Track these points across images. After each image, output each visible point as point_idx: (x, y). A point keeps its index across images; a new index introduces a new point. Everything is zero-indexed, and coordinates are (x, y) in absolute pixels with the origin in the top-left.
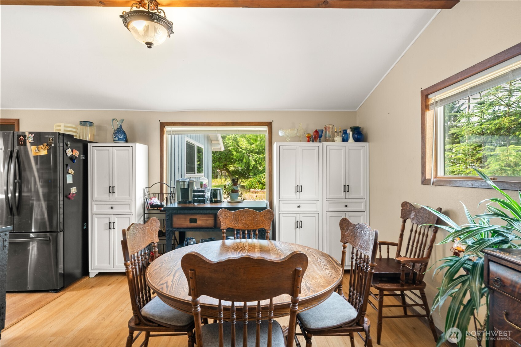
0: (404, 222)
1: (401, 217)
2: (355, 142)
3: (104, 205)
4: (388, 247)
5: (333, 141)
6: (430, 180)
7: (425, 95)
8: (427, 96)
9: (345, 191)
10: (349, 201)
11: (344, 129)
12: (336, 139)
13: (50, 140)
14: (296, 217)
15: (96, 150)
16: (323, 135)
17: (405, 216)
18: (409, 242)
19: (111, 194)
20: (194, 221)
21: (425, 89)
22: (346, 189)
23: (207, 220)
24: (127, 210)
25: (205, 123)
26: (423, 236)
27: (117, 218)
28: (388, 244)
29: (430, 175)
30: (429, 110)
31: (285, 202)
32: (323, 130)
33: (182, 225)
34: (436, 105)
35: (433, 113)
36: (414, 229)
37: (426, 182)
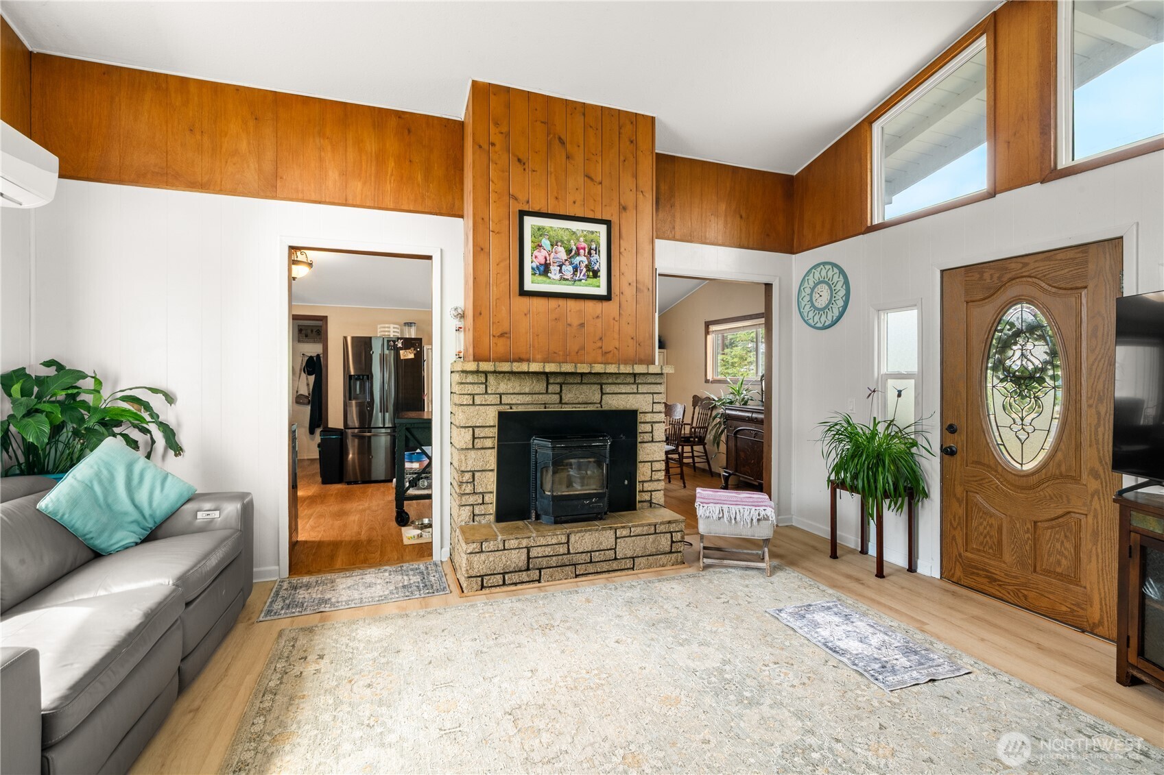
0: (694, 408)
1: (692, 406)
4: (688, 426)
6: (710, 380)
7: (708, 324)
8: (708, 326)
13: (416, 345)
17: (694, 405)
18: (698, 421)
21: (707, 322)
26: (701, 414)
28: (688, 424)
29: (710, 377)
30: (709, 334)
34: (712, 332)
35: (711, 336)
36: (701, 412)
37: (707, 381)
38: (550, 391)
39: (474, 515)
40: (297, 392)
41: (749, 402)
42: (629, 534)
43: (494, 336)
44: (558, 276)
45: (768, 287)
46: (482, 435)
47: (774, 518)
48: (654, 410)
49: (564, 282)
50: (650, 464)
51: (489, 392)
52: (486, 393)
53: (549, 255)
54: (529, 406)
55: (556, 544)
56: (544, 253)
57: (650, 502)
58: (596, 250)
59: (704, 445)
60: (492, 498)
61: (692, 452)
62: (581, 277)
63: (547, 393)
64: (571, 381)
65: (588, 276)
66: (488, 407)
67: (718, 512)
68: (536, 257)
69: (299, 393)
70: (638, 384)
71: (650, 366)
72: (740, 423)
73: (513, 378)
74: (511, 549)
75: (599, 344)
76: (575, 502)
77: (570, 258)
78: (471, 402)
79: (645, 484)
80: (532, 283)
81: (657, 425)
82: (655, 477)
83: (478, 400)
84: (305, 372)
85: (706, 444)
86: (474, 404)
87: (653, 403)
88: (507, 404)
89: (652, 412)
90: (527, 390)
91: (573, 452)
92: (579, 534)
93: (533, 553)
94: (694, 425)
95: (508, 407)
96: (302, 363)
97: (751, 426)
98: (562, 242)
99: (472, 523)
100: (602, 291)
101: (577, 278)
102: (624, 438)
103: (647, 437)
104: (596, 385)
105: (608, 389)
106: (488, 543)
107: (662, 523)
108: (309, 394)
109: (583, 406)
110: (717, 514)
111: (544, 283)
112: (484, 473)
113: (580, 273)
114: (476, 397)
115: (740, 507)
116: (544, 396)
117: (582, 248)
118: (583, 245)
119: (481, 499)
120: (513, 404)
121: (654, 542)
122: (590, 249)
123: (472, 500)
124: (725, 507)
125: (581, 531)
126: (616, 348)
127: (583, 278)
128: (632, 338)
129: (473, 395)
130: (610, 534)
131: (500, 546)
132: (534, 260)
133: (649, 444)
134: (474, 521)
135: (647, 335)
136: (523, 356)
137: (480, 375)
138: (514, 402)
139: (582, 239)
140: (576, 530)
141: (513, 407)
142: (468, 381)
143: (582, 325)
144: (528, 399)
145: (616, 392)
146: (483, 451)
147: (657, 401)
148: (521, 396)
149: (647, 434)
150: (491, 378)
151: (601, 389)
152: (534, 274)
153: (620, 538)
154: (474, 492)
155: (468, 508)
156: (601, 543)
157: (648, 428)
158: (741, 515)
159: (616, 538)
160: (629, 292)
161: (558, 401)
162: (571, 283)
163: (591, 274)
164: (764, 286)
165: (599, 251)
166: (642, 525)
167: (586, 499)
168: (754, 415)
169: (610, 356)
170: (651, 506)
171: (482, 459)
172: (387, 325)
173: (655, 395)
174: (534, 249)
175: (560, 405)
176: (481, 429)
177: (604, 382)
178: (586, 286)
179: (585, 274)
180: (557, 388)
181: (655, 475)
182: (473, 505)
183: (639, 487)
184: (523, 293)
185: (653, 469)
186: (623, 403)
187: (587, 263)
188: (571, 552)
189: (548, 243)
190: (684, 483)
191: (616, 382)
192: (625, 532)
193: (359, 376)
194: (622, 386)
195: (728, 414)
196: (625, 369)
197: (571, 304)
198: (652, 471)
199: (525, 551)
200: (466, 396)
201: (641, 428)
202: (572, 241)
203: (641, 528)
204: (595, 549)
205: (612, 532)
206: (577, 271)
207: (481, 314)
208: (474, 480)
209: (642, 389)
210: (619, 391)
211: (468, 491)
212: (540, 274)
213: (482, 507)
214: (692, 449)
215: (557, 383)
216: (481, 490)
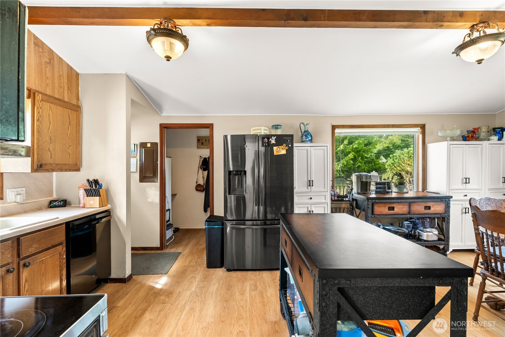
3: (304, 196)
5: (490, 140)
9: (503, 182)
12: (491, 138)
13: (288, 142)
14: (462, 204)
15: (297, 150)
19: (309, 187)
20: (393, 209)
23: (403, 208)
24: (323, 200)
25: (370, 126)
27: (314, 207)
31: (453, 192)
33: (382, 212)
69: (198, 184)
84: (201, 169)
96: (200, 163)
108: (204, 184)
172: (258, 128)
193: (237, 171)
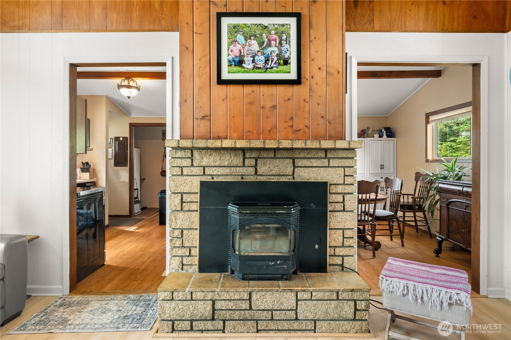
0: (417, 183)
1: (415, 180)
2: (388, 137)
4: (408, 196)
5: (373, 137)
6: (429, 160)
7: (428, 116)
8: (428, 117)
9: (381, 169)
10: (383, 175)
11: (380, 129)
12: (375, 135)
16: (366, 132)
17: (417, 180)
18: (419, 193)
21: (427, 113)
22: (382, 167)
26: (422, 187)
28: (408, 195)
29: (430, 157)
30: (429, 124)
32: (366, 130)
34: (432, 122)
35: (431, 126)
36: (422, 186)
37: (427, 161)
38: (246, 165)
39: (183, 265)
40: (162, 169)
41: (463, 178)
42: (310, 298)
43: (197, 119)
44: (251, 66)
45: (476, 66)
46: (188, 200)
47: (470, 304)
48: (346, 182)
49: (257, 70)
50: (342, 231)
51: (195, 165)
52: (192, 165)
53: (244, 48)
54: (228, 177)
55: (239, 300)
56: (239, 47)
57: (342, 266)
58: (286, 41)
59: (424, 212)
60: (196, 252)
61: (415, 217)
62: (273, 65)
63: (244, 165)
64: (265, 156)
65: (279, 64)
66: (193, 177)
67: (402, 288)
68: (232, 51)
70: (329, 158)
71: (337, 141)
72: (451, 195)
73: (214, 154)
74: (198, 300)
75: (290, 123)
76: (261, 263)
77: (262, 49)
78: (180, 173)
79: (337, 249)
80: (229, 73)
81: (348, 196)
82: (346, 244)
83: (185, 171)
85: (425, 211)
86: (182, 174)
87: (345, 176)
88: (210, 175)
89: (344, 184)
90: (226, 164)
91: (259, 218)
92: (261, 293)
93: (218, 306)
94: (416, 196)
95: (210, 177)
97: (463, 199)
98: (255, 36)
99: (181, 271)
100: (293, 76)
101: (269, 66)
102: (314, 207)
103: (339, 207)
104: (288, 160)
105: (299, 163)
106: (177, 293)
107: (344, 291)
109: (276, 177)
110: (400, 290)
111: (239, 72)
112: (190, 231)
113: (272, 62)
114: (184, 169)
115: (428, 286)
116: (241, 168)
117: (273, 40)
118: (275, 36)
119: (188, 252)
120: (215, 175)
121: (336, 308)
122: (281, 40)
123: (180, 252)
124: (411, 284)
125: (262, 291)
126: (306, 126)
127: (275, 65)
128: (322, 117)
129: (182, 167)
130: (292, 296)
131: (188, 297)
132: (230, 53)
133: (341, 213)
134: (182, 270)
135: (337, 113)
136: (221, 135)
137: (187, 151)
138: (215, 173)
139: (273, 32)
140: (257, 289)
141: (215, 178)
142: (177, 156)
143: (274, 107)
144: (227, 171)
145: (307, 165)
146: (189, 213)
147: (348, 174)
148: (222, 168)
149: (339, 204)
150: (196, 154)
151: (294, 163)
152: (230, 65)
153: (300, 300)
154: (182, 246)
155: (177, 258)
156: (282, 304)
157: (340, 198)
158: (429, 295)
159: (297, 300)
160: (320, 76)
161: (253, 173)
162: (263, 71)
163: (282, 62)
164: (471, 68)
165: (290, 41)
166: (324, 291)
167: (272, 261)
168: (465, 189)
169: (301, 133)
170: (343, 270)
171: (188, 220)
173: (346, 169)
174: (230, 44)
175: (256, 176)
176: (188, 195)
177: (296, 156)
178: (277, 72)
179: (276, 62)
180: (253, 162)
181: (347, 241)
182: (182, 257)
183: (329, 251)
184: (221, 82)
185: (345, 236)
186: (315, 175)
187: (278, 52)
188: (253, 308)
189: (242, 38)
190: (402, 242)
191: (308, 156)
192: (306, 296)
194: (313, 161)
195: (441, 188)
196: (314, 145)
197: (264, 89)
198: (344, 238)
199: (210, 303)
200: (176, 168)
201: (332, 198)
202: (264, 35)
203: (323, 294)
204: (276, 308)
205: (293, 294)
206: (268, 60)
207: (186, 101)
208: (182, 236)
209: (333, 163)
210: (311, 165)
211: (177, 245)
212: (235, 65)
213: (189, 258)
214: (415, 214)
215: (253, 158)
216: (188, 245)
